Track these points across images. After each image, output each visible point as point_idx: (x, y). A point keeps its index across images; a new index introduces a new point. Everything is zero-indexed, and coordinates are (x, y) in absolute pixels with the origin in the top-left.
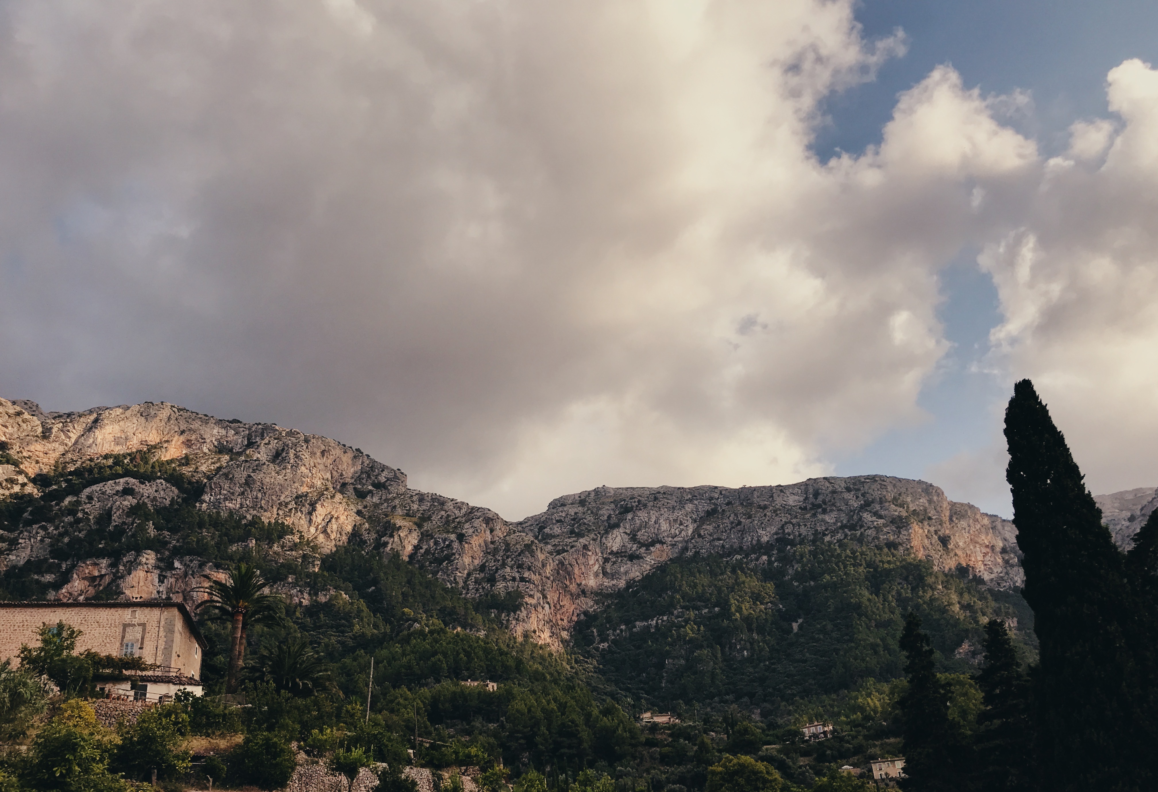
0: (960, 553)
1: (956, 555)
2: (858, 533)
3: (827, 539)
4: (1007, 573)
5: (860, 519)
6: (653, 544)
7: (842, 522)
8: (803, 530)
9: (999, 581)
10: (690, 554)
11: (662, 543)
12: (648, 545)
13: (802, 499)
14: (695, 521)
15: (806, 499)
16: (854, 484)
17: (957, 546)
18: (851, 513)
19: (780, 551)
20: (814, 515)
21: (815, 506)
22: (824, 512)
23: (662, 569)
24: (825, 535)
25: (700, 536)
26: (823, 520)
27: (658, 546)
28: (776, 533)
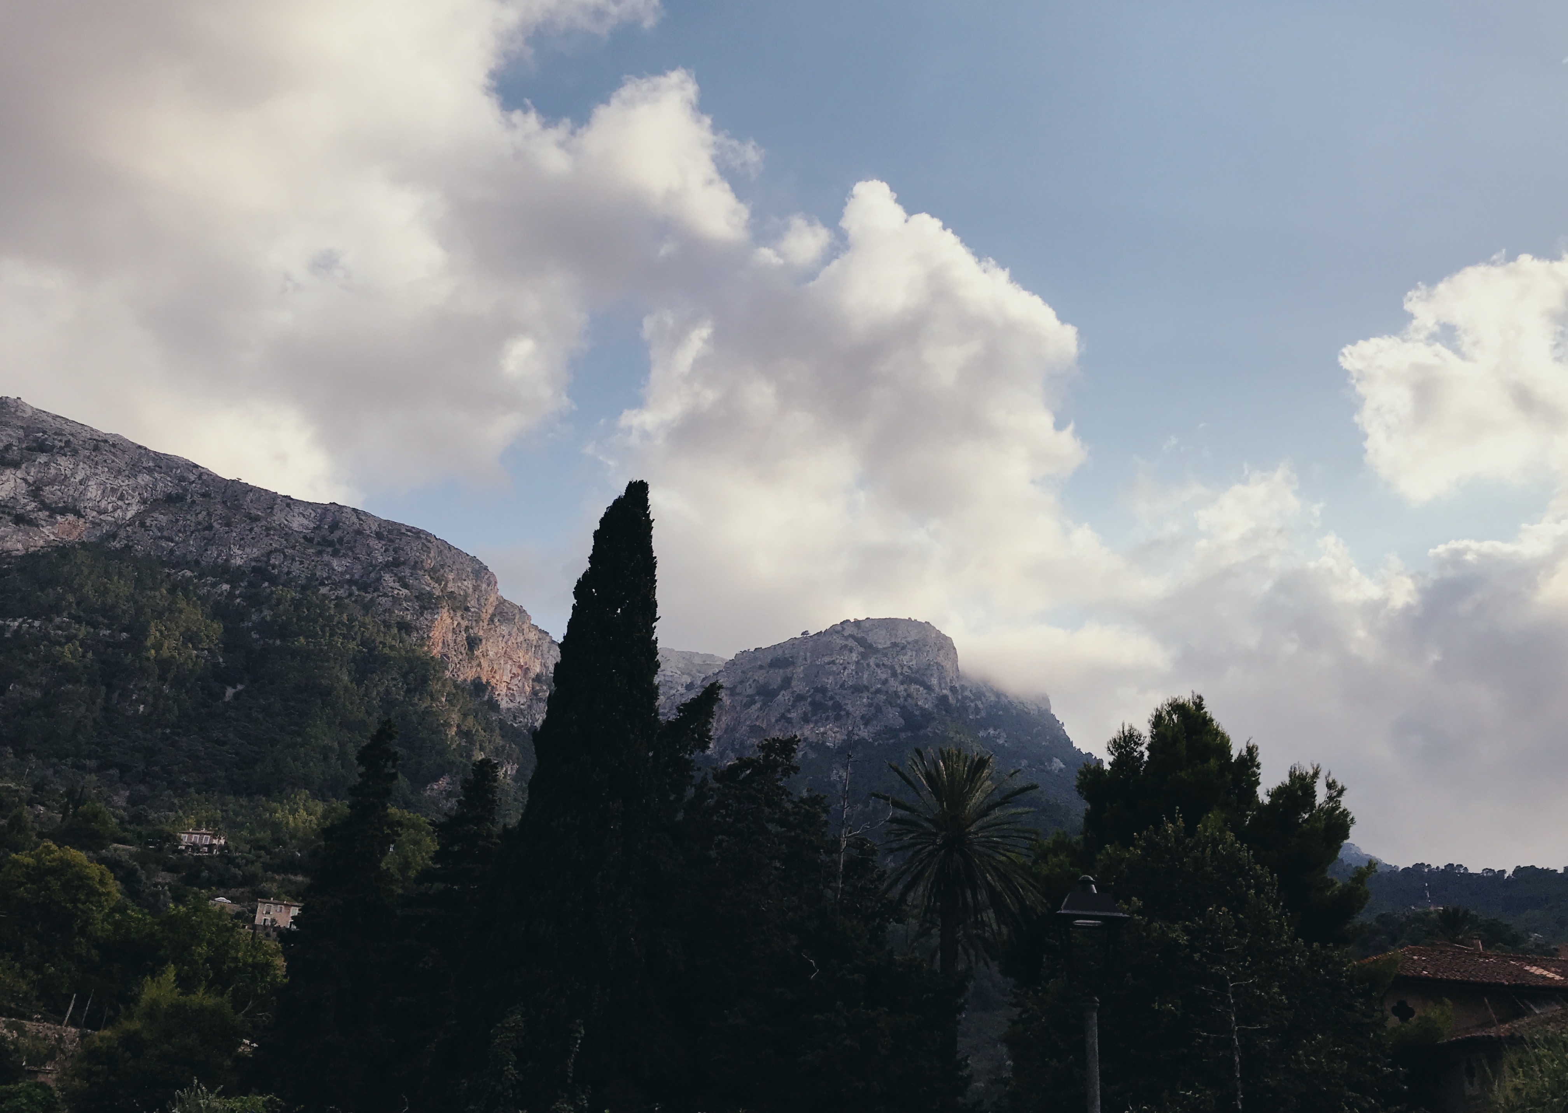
0: (485, 664)
1: (479, 665)
2: (369, 596)
3: (324, 590)
4: (530, 707)
5: (379, 579)
6: (63, 511)
7: (352, 575)
8: (296, 568)
9: (516, 714)
10: (116, 545)
11: (79, 514)
12: (54, 511)
13: (312, 525)
14: (144, 501)
15: (318, 528)
16: (390, 532)
17: (485, 655)
18: (371, 566)
19: (251, 584)
20: (320, 553)
21: (326, 542)
22: (335, 554)
23: (63, 551)
24: (322, 584)
25: (143, 524)
26: (328, 564)
27: (71, 517)
28: (256, 560)
